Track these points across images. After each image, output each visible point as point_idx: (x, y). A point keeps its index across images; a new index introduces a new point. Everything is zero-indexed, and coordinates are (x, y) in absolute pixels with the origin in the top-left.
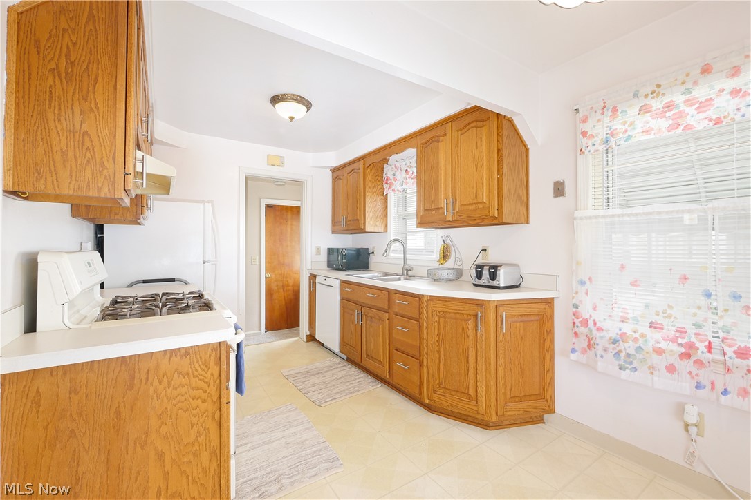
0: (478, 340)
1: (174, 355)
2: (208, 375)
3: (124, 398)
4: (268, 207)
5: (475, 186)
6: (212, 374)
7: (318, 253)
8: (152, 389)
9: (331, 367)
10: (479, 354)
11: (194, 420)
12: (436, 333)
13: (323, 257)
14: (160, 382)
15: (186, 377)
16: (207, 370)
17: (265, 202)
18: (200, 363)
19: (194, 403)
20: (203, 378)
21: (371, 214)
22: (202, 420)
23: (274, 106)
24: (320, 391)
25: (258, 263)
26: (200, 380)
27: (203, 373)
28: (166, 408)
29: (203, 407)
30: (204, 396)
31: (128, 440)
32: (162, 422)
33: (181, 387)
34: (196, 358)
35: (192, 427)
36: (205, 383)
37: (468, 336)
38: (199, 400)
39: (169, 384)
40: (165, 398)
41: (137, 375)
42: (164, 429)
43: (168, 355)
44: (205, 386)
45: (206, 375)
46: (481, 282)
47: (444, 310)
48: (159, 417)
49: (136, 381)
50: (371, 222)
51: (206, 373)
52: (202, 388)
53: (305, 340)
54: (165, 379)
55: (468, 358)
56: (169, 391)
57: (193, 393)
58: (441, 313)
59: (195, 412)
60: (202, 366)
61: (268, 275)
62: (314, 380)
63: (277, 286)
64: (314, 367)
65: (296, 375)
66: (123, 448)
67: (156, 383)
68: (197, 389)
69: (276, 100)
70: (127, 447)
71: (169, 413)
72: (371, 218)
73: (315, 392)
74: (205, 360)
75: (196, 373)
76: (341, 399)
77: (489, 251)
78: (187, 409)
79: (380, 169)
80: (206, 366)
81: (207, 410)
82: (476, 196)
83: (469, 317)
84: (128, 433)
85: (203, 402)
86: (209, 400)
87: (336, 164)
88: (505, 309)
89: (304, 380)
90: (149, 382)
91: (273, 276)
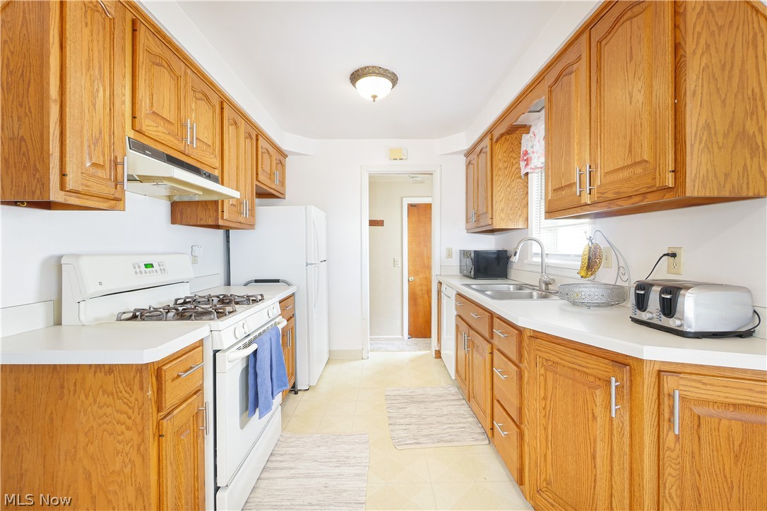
0: (615, 432)
1: (98, 370)
2: (132, 399)
3: (56, 406)
4: (411, 206)
5: (628, 132)
6: (137, 400)
7: (450, 255)
8: (79, 402)
9: (441, 396)
10: (616, 459)
11: (120, 447)
12: (542, 395)
13: (455, 261)
14: (87, 396)
15: (110, 396)
16: (131, 393)
17: (407, 201)
18: (124, 384)
19: (120, 428)
20: (127, 401)
21: (502, 204)
22: (127, 449)
23: (354, 86)
24: (408, 427)
25: (400, 265)
26: (125, 403)
27: (127, 395)
28: (92, 427)
29: (128, 434)
30: (129, 422)
31: (60, 450)
32: (89, 440)
33: (105, 407)
34: (120, 377)
35: (118, 454)
36: (130, 408)
37: (594, 417)
38: (124, 426)
39: (95, 401)
40: (91, 415)
41: (66, 385)
42: (91, 449)
43: (93, 369)
44: (130, 412)
45: (131, 399)
46: (644, 316)
47: (553, 358)
48: (86, 435)
49: (65, 391)
50: (503, 215)
51: (131, 397)
52: (126, 413)
53: (434, 355)
54: (91, 394)
55: (594, 457)
56: (95, 408)
57: (118, 416)
58: (550, 363)
59: (120, 438)
60: (126, 388)
61: (412, 278)
62: (413, 409)
63: (422, 290)
64: (421, 392)
65: (398, 398)
66: (56, 457)
67: (82, 397)
68: (122, 412)
69: (355, 77)
70: (59, 457)
71: (95, 432)
72: (502, 210)
73: (403, 427)
74: (129, 381)
75: (120, 394)
76: (424, 446)
77: (683, 257)
78: (112, 433)
79: (516, 143)
80: (130, 389)
81: (132, 439)
82: (630, 151)
83: (598, 383)
84: (60, 443)
85: (128, 428)
86: (134, 428)
87: (467, 145)
88: (682, 382)
89: (400, 406)
90: (77, 395)
91: (418, 280)
